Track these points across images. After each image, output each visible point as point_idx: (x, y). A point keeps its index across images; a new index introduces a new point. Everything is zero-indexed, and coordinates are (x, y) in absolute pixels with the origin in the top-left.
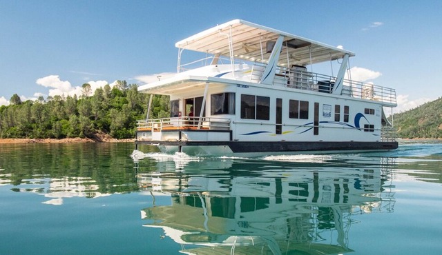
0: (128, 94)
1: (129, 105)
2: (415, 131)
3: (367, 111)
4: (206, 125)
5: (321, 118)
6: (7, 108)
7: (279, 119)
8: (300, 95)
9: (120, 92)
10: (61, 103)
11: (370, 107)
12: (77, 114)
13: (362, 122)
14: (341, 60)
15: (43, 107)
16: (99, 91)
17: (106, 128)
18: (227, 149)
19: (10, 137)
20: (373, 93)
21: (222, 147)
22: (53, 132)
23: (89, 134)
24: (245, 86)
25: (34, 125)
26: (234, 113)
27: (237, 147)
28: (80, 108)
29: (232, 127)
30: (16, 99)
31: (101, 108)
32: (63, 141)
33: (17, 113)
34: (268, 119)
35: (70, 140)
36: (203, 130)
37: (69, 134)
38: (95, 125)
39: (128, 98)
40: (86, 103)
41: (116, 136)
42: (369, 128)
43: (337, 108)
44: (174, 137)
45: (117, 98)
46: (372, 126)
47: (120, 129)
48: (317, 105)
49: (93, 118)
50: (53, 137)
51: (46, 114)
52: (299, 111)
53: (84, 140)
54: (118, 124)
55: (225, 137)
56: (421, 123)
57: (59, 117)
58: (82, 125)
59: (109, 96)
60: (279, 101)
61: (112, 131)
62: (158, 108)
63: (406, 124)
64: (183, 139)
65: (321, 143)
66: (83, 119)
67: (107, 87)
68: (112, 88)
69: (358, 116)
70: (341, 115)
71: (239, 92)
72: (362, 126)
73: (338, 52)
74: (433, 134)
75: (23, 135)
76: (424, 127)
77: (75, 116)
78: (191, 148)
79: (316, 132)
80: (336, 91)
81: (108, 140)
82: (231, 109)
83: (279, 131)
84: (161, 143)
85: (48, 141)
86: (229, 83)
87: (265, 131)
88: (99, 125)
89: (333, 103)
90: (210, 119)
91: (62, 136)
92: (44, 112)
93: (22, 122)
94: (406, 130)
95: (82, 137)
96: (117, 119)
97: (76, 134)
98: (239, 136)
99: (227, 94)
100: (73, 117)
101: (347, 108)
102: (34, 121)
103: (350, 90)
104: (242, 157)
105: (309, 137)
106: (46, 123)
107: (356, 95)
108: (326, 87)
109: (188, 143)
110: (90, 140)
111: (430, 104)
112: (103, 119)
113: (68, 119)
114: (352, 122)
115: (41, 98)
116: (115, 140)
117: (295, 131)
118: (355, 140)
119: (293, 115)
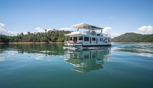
0: (56, 32)
1: (56, 35)
2: (120, 41)
3: (106, 39)
4: (78, 42)
5: (98, 41)
6: (27, 35)
7: (90, 41)
8: (94, 37)
9: (54, 31)
10: (40, 34)
11: (106, 38)
12: (44, 37)
13: (105, 41)
14: (101, 30)
15: (35, 35)
16: (49, 31)
17: (50, 40)
18: (82, 47)
19: (27, 42)
20: (107, 35)
21: (81, 46)
22: (37, 41)
23: (46, 41)
24: (85, 35)
25: (33, 39)
26: (83, 40)
27: (83, 46)
28: (44, 35)
29: (83, 43)
30: (29, 33)
31: (49, 35)
32: (40, 43)
33: (29, 36)
34: (89, 41)
35: (42, 43)
36: (78, 43)
37: (41, 41)
38: (48, 39)
39: (56, 33)
40: (46, 34)
41: (53, 42)
42: (106, 42)
43: (101, 39)
44: (73, 45)
45: (53, 33)
46: (107, 42)
47: (54, 40)
48: (97, 38)
49: (47, 38)
50: (38, 42)
51: (36, 37)
52: (94, 39)
53: (45, 43)
54: (53, 39)
55: (81, 44)
56: (121, 39)
57: (39, 37)
58: (44, 39)
59: (51, 32)
60: (91, 38)
61: (52, 41)
62: (63, 35)
63: (118, 39)
64: (74, 45)
65: (98, 45)
66: (45, 38)
67: (51, 30)
68: (52, 31)
69: (104, 40)
70: (101, 40)
71: (84, 36)
72: (105, 42)
73: (101, 28)
74: (123, 41)
75: (30, 41)
76: (121, 40)
77: (43, 37)
78: (76, 46)
79: (97, 43)
80: (100, 35)
81: (51, 43)
82: (82, 39)
83: (90, 43)
84: (70, 45)
85: (36, 43)
86: (82, 35)
87: (88, 43)
88: (49, 39)
89: (100, 38)
90: (78, 41)
91: (40, 42)
92: (35, 36)
93: (30, 38)
94: (117, 41)
95: (45, 42)
96: (53, 38)
97: (43, 41)
98: (84, 44)
99: (82, 37)
100: (42, 37)
101: (102, 39)
102: (33, 38)
103: (103, 35)
104: (84, 48)
105: (96, 44)
106: (36, 39)
107: (104, 36)
108: (98, 35)
109: (75, 46)
110: (47, 43)
111: (123, 35)
112: (50, 38)
113: (41, 38)
114: (103, 41)
115: (35, 33)
116: (52, 43)
117: (93, 43)
118: (104, 44)
119: (93, 40)
